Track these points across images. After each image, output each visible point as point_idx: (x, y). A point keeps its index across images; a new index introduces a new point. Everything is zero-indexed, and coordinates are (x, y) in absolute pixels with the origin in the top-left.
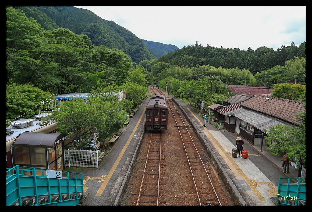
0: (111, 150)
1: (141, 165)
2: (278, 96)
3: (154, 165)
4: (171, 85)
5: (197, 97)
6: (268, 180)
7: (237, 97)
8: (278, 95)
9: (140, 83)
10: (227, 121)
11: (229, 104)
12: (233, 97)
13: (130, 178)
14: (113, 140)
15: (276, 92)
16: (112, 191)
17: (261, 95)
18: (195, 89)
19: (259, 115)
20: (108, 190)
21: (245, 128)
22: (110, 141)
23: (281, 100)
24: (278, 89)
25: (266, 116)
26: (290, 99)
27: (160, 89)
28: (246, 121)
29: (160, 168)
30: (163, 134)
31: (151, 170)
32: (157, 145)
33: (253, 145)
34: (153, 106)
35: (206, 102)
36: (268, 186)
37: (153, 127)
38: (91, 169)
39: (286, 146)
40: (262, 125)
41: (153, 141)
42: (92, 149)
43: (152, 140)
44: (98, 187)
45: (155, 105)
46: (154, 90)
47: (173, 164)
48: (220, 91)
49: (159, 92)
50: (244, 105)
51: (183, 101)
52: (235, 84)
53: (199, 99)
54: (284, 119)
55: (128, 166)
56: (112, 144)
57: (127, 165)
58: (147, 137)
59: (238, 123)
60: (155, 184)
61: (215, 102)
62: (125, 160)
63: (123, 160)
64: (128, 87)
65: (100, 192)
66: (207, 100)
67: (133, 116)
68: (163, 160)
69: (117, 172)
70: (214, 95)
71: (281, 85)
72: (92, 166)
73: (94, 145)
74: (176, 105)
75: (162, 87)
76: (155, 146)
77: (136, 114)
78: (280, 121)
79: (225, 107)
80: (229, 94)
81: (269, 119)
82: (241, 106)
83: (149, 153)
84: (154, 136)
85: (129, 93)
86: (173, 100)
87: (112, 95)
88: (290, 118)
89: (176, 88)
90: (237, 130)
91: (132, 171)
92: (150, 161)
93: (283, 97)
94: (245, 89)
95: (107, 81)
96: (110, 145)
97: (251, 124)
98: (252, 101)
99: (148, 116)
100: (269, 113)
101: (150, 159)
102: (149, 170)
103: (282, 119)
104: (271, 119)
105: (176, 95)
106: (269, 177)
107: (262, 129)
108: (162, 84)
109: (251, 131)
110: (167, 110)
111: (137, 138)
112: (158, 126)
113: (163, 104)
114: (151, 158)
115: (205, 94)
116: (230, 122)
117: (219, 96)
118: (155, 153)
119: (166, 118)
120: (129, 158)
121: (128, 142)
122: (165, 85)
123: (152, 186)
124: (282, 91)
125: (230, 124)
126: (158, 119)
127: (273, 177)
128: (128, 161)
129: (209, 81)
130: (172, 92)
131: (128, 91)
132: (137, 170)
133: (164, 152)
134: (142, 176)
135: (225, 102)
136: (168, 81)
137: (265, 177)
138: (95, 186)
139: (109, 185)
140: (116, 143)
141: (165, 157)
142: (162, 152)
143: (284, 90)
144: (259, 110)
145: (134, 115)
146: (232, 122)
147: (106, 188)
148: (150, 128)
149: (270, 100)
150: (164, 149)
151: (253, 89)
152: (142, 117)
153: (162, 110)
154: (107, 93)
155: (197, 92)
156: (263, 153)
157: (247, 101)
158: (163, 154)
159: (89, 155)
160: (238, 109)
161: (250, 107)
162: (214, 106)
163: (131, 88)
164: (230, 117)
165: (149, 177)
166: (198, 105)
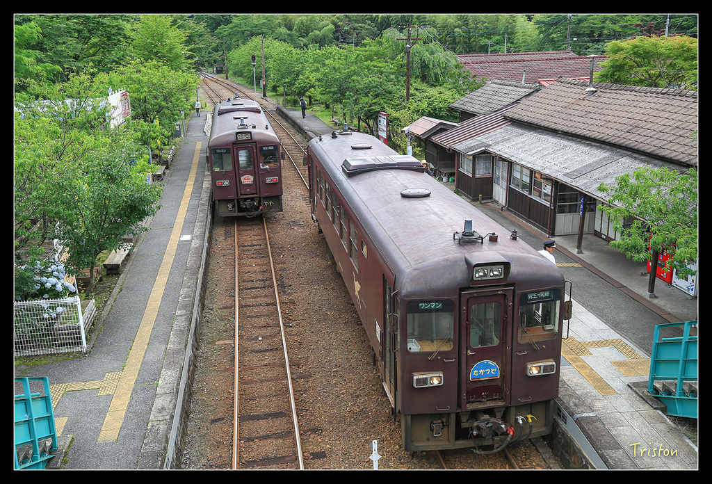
0: (116, 290)
1: (221, 325)
2: (618, 81)
3: (262, 321)
4: (270, 64)
5: (365, 99)
6: (613, 335)
7: (491, 93)
8: (617, 77)
9: (171, 61)
10: (466, 169)
11: (465, 115)
12: (476, 94)
13: (194, 371)
14: (116, 256)
15: (612, 67)
16: (152, 417)
17: (570, 79)
18: (355, 73)
19: (566, 143)
20: (138, 416)
21: (524, 187)
22: (106, 263)
23: (633, 93)
24: (620, 56)
25: (588, 145)
26: (656, 85)
27: (234, 81)
28: (529, 165)
29: (284, 329)
30: (271, 226)
31: (256, 338)
32: (259, 261)
33: (553, 235)
34: (233, 138)
35: (395, 114)
36: (615, 351)
37: (239, 204)
38: (60, 359)
39: (669, 231)
40: (580, 173)
41: (245, 248)
42: (54, 293)
43: (239, 247)
44: (102, 413)
45: (237, 133)
46: (212, 84)
47: (321, 312)
48: (436, 75)
49: (231, 89)
50: (517, 117)
51: (314, 116)
52: (470, 49)
53: (371, 106)
54: (648, 151)
55: (182, 333)
56: (114, 270)
57: (181, 330)
58: (222, 239)
59: (501, 171)
60: (277, 379)
61: (423, 114)
62: (173, 317)
63: (165, 317)
64: (135, 76)
65: (111, 428)
66: (397, 107)
67: (164, 173)
68: (286, 303)
69: (152, 356)
70: (417, 90)
71: (626, 44)
72: (64, 350)
73: (59, 279)
74: (293, 130)
75: (239, 74)
76: (254, 265)
77: (172, 168)
78: (636, 158)
79: (457, 125)
80: (463, 83)
81: (598, 155)
82: (506, 118)
83: (239, 287)
84: (243, 233)
85: (142, 97)
86: (280, 112)
87: (89, 108)
88: (668, 146)
89: (289, 73)
90: (500, 194)
91: (197, 349)
92: (247, 311)
93: (635, 83)
94: (510, 64)
95: (51, 57)
96: (108, 275)
97: (546, 172)
98: (541, 100)
99: (217, 170)
100: (599, 136)
101: (246, 306)
102: (250, 339)
103: (642, 149)
104: (607, 154)
105: (289, 98)
106: (615, 325)
107: (580, 184)
108: (238, 64)
109: (546, 195)
110: (276, 146)
111: (193, 245)
112: (252, 199)
113: (263, 128)
114: (249, 302)
115: (390, 87)
116: (477, 172)
117: (433, 92)
118: (258, 284)
119: (277, 172)
120: (184, 307)
121: (168, 259)
122: (249, 64)
123: (267, 388)
124: (631, 63)
125: (477, 176)
126: (251, 178)
127: (626, 325)
128: (183, 318)
129: (397, 45)
130: (274, 89)
131: (138, 90)
132: (213, 343)
133: (286, 281)
134: (233, 360)
135: (452, 110)
136: (256, 53)
137: (604, 326)
138: (91, 412)
139: (136, 401)
140: (128, 267)
141: (290, 294)
142: (280, 279)
143: (637, 60)
144: (565, 129)
145: (167, 171)
146: (481, 172)
147: (128, 412)
148: (227, 210)
149: (599, 93)
150: (284, 269)
151: (534, 64)
152: (193, 175)
153: (261, 147)
154: (68, 101)
155: (363, 81)
156: (586, 255)
157: (524, 101)
158: (282, 286)
159: (46, 316)
160: (499, 131)
161: (535, 121)
162: (422, 126)
163: (145, 79)
164: (474, 156)
165: (255, 359)
166: (368, 125)
